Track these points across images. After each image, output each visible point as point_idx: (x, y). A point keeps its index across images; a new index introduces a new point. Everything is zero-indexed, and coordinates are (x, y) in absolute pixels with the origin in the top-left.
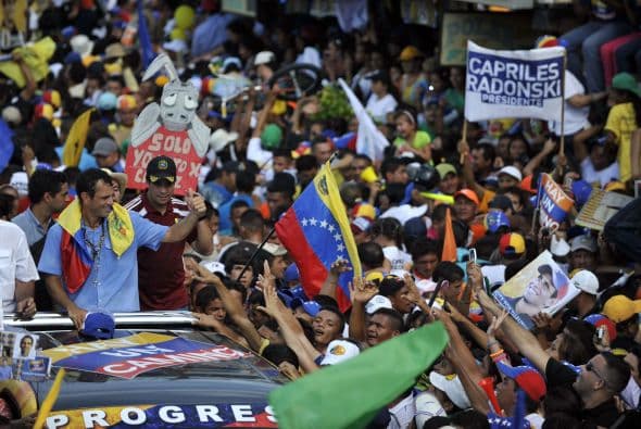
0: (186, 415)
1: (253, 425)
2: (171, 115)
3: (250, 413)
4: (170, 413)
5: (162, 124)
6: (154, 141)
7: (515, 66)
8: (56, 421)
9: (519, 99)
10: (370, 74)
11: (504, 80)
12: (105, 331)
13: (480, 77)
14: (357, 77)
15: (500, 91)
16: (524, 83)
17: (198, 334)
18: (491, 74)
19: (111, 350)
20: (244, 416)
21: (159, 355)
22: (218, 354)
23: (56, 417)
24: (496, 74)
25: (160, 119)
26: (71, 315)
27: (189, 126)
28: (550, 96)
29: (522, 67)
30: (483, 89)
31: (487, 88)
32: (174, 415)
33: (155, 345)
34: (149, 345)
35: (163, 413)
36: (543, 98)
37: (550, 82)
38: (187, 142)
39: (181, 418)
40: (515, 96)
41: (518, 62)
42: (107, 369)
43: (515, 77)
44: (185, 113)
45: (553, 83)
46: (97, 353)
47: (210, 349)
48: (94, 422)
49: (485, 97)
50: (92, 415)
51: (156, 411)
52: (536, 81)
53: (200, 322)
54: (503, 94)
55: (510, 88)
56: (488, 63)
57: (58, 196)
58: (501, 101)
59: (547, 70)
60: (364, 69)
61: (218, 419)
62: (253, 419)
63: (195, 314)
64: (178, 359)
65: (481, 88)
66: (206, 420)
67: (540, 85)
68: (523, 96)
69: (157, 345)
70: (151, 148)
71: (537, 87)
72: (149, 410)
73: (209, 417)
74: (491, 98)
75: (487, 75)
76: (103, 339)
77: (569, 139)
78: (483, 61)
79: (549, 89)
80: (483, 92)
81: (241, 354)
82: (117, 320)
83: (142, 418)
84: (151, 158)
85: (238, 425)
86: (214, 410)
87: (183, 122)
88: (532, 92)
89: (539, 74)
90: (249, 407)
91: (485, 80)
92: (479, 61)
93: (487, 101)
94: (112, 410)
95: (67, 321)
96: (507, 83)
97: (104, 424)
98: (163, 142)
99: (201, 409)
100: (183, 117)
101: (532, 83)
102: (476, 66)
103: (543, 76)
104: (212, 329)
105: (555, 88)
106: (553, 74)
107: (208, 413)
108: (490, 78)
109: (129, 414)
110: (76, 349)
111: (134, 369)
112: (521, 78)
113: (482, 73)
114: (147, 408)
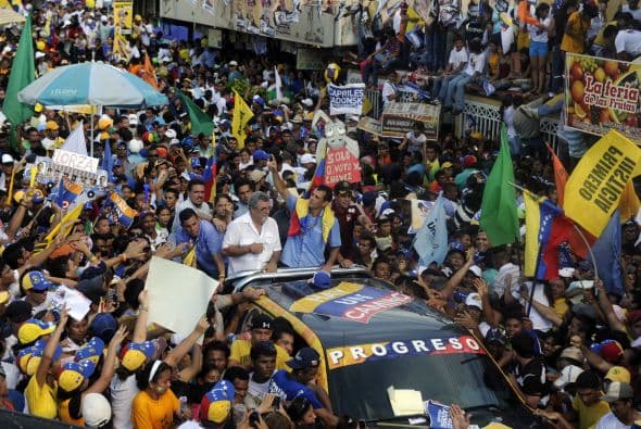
0: (407, 348)
1: (446, 352)
2: (333, 141)
3: (442, 344)
5: (330, 148)
6: (329, 158)
8: (336, 355)
16: (350, 97)
19: (338, 299)
20: (439, 346)
23: (336, 352)
27: (345, 143)
32: (401, 348)
34: (356, 294)
35: (395, 347)
36: (357, 104)
37: (360, 98)
38: (347, 153)
41: (347, 89)
42: (349, 315)
44: (341, 138)
48: (358, 355)
50: (356, 351)
51: (391, 346)
59: (358, 92)
61: (426, 349)
62: (445, 348)
66: (422, 351)
71: (355, 99)
72: (387, 345)
83: (384, 352)
85: (438, 353)
86: (422, 343)
87: (341, 143)
90: (440, 340)
94: (367, 346)
97: (364, 356)
99: (415, 343)
101: (353, 97)
103: (357, 95)
106: (361, 94)
107: (420, 346)
109: (377, 348)
114: (385, 343)
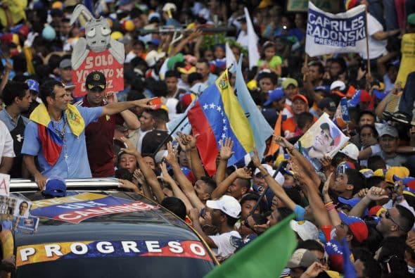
0: (114, 248)
1: (160, 255)
2: (94, 42)
3: (158, 246)
4: (104, 247)
5: (90, 50)
6: (88, 62)
7: (337, 23)
8: (27, 252)
9: (340, 43)
10: (239, 18)
11: (330, 30)
12: (59, 191)
13: (314, 26)
14: (231, 19)
15: (328, 36)
16: (343, 32)
17: (122, 194)
18: (322, 25)
19: (63, 204)
20: (154, 248)
21: (96, 208)
22: (136, 207)
23: (27, 249)
24: (325, 26)
25: (88, 47)
26: (36, 180)
27: (109, 46)
28: (360, 38)
29: (341, 22)
30: (316, 34)
31: (319, 34)
32: (107, 248)
33: (93, 201)
34: (89, 201)
35: (99, 247)
36: (355, 40)
37: (359, 29)
38: (110, 57)
39: (111, 250)
40: (338, 40)
41: (339, 20)
42: (61, 217)
43: (337, 30)
44: (104, 38)
45: (361, 30)
46: (54, 206)
47: (130, 204)
48: (52, 252)
49: (317, 39)
50: (51, 248)
51: (94, 245)
52: (351, 31)
53: (124, 186)
54: (329, 38)
55: (334, 36)
56: (319, 18)
57: (24, 99)
58: (328, 43)
59: (357, 22)
60: (235, 14)
61: (136, 250)
62: (160, 250)
63: (121, 180)
64: (109, 210)
65: (315, 33)
66: (128, 251)
67: (354, 32)
68: (342, 41)
69: (95, 201)
70: (87, 67)
71: (352, 34)
72: (90, 244)
73: (130, 249)
74: (321, 41)
75: (319, 25)
76: (58, 197)
77: (374, 61)
78: (317, 16)
79: (359, 34)
80: (316, 36)
81: (152, 207)
82: (68, 184)
83: (85, 250)
84: (88, 74)
85: (150, 254)
86: (134, 245)
87: (103, 45)
88: (348, 38)
89: (353, 25)
90: (157, 242)
91: (317, 28)
92: (314, 16)
93: (318, 43)
94: (65, 245)
95: (34, 185)
96: (332, 32)
97: (59, 254)
98: (93, 61)
99: (125, 244)
100: (103, 41)
101: (348, 32)
102: (313, 19)
103: (355, 27)
104: (132, 190)
105: (362, 33)
106: (361, 24)
107: (130, 246)
108: (321, 28)
109: (77, 247)
110: (39, 204)
111: (79, 217)
112: (341, 30)
113: (316, 24)
114: (88, 242)
